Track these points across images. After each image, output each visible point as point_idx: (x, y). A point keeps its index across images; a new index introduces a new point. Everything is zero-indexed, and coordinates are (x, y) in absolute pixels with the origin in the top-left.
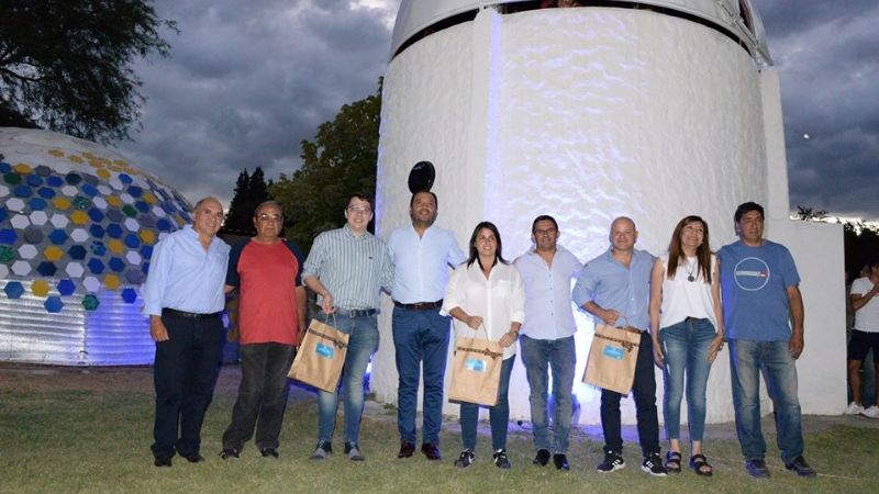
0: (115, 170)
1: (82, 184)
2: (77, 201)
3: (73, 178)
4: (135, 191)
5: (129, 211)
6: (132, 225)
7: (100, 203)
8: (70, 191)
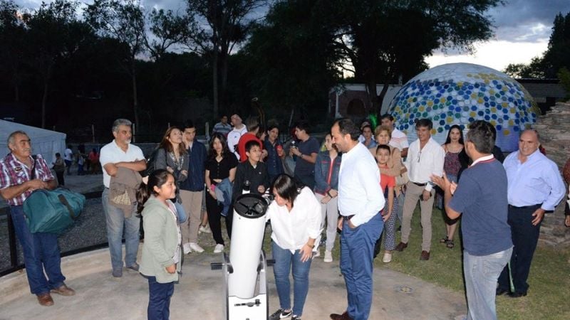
0: (490, 79)
1: (480, 87)
2: (480, 95)
3: (477, 86)
4: (499, 87)
5: (498, 96)
6: (499, 101)
7: (487, 94)
8: (476, 91)
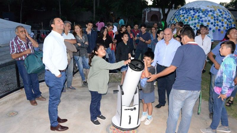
0: (217, 8)
1: (212, 12)
2: (212, 15)
4: (221, 12)
5: (220, 16)
6: (220, 18)
7: (215, 15)
8: (210, 13)
